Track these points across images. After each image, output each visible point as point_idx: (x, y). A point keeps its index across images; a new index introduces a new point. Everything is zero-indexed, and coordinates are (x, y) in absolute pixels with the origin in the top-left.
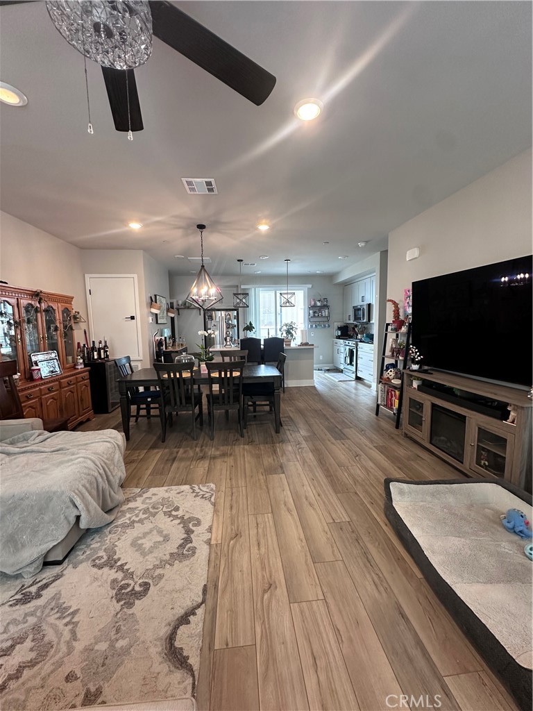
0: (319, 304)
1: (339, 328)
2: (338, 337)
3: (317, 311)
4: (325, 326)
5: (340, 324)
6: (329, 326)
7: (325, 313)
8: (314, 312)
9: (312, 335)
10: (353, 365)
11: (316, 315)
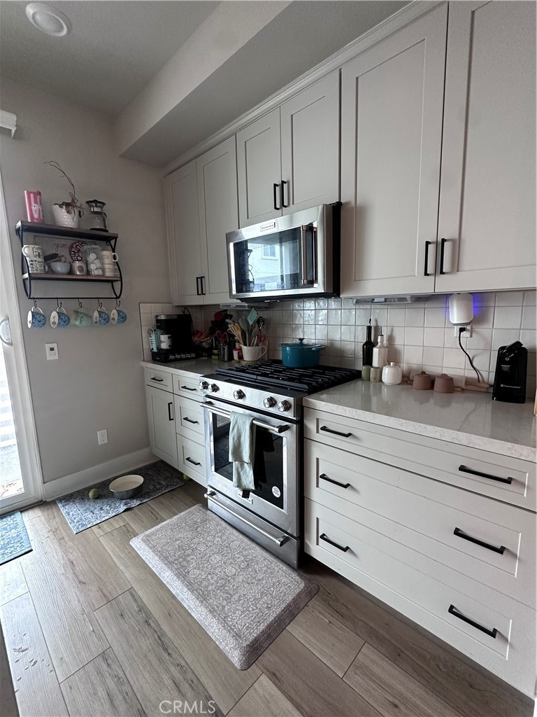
0: (66, 219)
1: (163, 325)
2: (161, 357)
3: (64, 252)
4: (105, 318)
5: (163, 311)
6: (123, 318)
7: (100, 262)
8: (49, 258)
9: (52, 356)
10: (279, 502)
11: (60, 267)
